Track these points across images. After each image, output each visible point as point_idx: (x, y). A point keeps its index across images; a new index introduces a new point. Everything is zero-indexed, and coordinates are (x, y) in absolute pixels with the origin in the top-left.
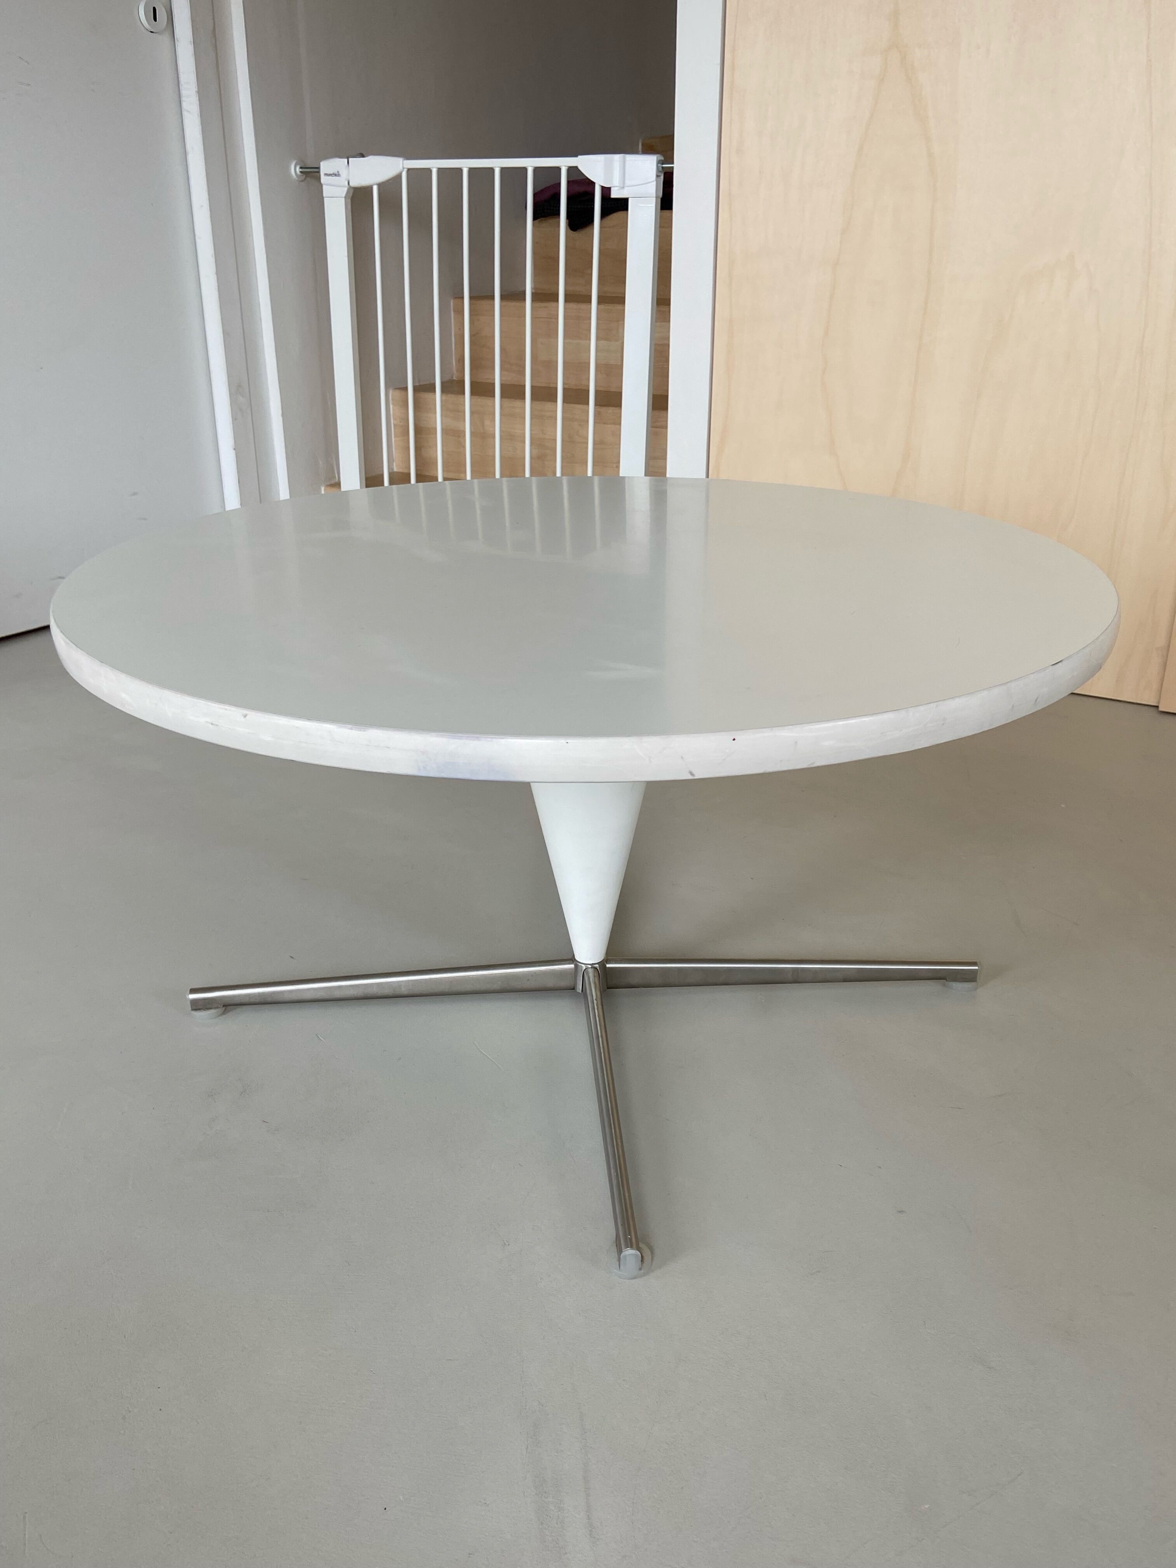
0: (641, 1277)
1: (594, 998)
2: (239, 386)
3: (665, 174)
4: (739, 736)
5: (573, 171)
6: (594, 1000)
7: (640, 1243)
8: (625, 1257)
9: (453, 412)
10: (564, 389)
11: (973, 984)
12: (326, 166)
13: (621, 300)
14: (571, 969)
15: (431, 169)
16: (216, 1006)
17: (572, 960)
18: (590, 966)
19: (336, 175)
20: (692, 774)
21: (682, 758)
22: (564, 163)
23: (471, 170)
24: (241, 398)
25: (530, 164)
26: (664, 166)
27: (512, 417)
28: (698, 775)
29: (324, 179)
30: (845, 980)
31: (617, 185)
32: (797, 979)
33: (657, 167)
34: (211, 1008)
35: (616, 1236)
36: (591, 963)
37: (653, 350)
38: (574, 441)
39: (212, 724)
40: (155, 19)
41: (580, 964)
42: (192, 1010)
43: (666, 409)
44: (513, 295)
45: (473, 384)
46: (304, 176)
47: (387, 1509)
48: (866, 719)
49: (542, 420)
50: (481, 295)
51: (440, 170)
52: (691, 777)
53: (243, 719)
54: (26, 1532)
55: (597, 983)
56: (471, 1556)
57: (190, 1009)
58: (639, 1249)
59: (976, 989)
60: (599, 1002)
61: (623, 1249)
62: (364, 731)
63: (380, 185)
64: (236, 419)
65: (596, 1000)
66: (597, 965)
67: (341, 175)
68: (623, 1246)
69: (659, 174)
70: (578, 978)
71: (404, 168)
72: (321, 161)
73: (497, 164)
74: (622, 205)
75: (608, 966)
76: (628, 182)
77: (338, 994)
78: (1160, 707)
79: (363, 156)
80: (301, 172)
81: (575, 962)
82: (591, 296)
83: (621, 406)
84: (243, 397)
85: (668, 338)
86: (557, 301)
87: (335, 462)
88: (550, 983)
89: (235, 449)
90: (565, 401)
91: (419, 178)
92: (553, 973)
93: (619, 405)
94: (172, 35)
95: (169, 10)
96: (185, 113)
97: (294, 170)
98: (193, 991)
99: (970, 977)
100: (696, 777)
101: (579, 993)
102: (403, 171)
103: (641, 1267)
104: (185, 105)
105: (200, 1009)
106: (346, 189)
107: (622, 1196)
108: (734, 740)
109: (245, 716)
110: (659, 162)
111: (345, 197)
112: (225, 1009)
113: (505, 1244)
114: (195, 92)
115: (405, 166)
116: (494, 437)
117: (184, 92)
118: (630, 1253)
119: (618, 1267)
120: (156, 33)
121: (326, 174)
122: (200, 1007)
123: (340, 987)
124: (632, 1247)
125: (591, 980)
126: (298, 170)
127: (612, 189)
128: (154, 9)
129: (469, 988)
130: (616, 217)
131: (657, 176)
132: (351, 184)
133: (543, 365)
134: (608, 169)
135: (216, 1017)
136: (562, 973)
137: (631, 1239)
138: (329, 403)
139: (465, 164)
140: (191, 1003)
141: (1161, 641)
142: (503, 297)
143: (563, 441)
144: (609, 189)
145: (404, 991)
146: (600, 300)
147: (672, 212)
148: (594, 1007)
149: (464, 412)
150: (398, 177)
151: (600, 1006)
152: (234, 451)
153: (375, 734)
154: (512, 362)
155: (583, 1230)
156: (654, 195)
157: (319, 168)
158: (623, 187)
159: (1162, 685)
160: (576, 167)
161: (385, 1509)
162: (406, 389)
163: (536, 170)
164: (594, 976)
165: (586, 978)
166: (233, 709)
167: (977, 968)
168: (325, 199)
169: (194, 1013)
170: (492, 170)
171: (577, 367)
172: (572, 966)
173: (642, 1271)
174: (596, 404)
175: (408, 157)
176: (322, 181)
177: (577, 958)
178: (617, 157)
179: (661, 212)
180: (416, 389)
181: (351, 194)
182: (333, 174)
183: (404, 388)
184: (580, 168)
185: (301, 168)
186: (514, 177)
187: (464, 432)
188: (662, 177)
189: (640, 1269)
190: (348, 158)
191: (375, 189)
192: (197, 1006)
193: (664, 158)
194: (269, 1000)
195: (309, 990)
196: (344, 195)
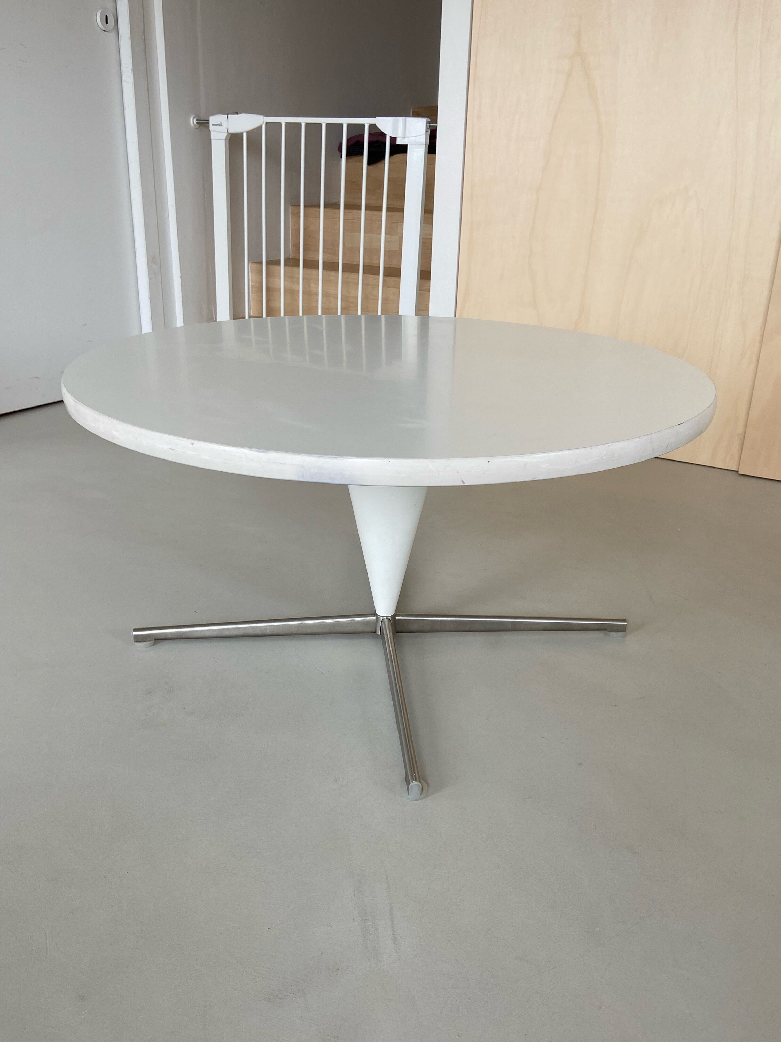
0: (421, 799)
1: (389, 636)
2: (154, 258)
3: (431, 131)
4: (493, 460)
5: (373, 127)
6: (389, 638)
7: (421, 780)
8: (412, 786)
9: (292, 278)
10: (364, 266)
11: (624, 633)
12: (213, 120)
13: (402, 210)
14: (373, 620)
15: (282, 123)
16: (149, 639)
17: (375, 614)
18: (385, 618)
19: (219, 125)
20: (463, 482)
21: (458, 472)
22: (367, 122)
23: (307, 125)
24: (155, 265)
25: (345, 121)
26: (431, 125)
27: (329, 282)
28: (467, 483)
29: (211, 127)
30: (544, 630)
31: (401, 136)
32: (514, 628)
33: (426, 125)
34: (147, 641)
35: (406, 775)
36: (386, 616)
37: (421, 242)
38: (369, 298)
39: (171, 449)
40: (107, 23)
41: (379, 617)
42: (134, 642)
43: (430, 279)
44: (332, 205)
45: (304, 261)
46: (199, 126)
47: (270, 929)
48: (567, 452)
49: (349, 284)
50: (312, 204)
51: (287, 124)
52: (462, 484)
53: (191, 446)
54: (48, 942)
55: (390, 628)
56: (322, 955)
57: (133, 641)
58: (420, 782)
59: (625, 636)
60: (392, 639)
61: (410, 781)
62: (266, 453)
63: (248, 133)
64: (151, 279)
65: (390, 638)
66: (390, 618)
67: (223, 125)
68: (410, 780)
69: (428, 130)
70: (378, 625)
71: (263, 122)
72: (210, 116)
73: (324, 121)
74: (403, 149)
75: (397, 618)
76: (407, 135)
77: (227, 633)
78: (739, 471)
79: (237, 113)
80: (197, 123)
81: (376, 616)
82: (382, 207)
83: (400, 277)
84: (156, 264)
85: (431, 235)
86: (361, 209)
87: (213, 309)
88: (361, 629)
89: (150, 298)
90: (364, 273)
91: (273, 128)
92: (363, 622)
93: (399, 276)
94: (117, 33)
95: (116, 18)
96: (124, 83)
97: (192, 121)
98: (135, 630)
99: (622, 629)
100: (466, 484)
101: (378, 635)
102: (263, 124)
103: (421, 793)
104: (124, 78)
105: (139, 642)
106: (226, 134)
107: (409, 752)
108: (489, 462)
109: (193, 444)
110: (427, 123)
111: (225, 139)
112: (155, 642)
113: (337, 780)
114: (131, 70)
115: (264, 121)
116: (318, 295)
117: (123, 70)
118: (414, 784)
119: (407, 793)
120: (107, 31)
121: (213, 125)
122: (140, 640)
123: (228, 629)
124: (416, 780)
125: (387, 626)
126: (195, 121)
127: (397, 139)
128: (106, 16)
129: (309, 631)
130: (398, 156)
131: (426, 131)
132: (229, 131)
133: (351, 250)
134: (395, 127)
135: (150, 647)
136: (368, 623)
137: (415, 776)
138: (211, 270)
139: (303, 121)
140: (134, 637)
141: (740, 430)
142: (326, 206)
143: (362, 298)
144: (396, 138)
145: (268, 632)
146: (388, 209)
147: (436, 155)
148: (389, 642)
149: (299, 278)
150: (260, 127)
151: (392, 642)
152: (149, 299)
153: (273, 455)
154: (331, 247)
155: (385, 773)
156: (424, 144)
157: (208, 120)
158: (404, 138)
159: (740, 458)
160: (375, 124)
161: (269, 928)
162: (261, 263)
163: (349, 125)
164: (389, 624)
165: (383, 625)
166: (185, 440)
167: (626, 623)
168: (212, 140)
169: (137, 644)
170: (320, 125)
171: (372, 251)
172: (374, 618)
173: (422, 796)
174: (384, 275)
175: (267, 115)
176: (210, 129)
177: (377, 613)
178: (401, 119)
179: (428, 155)
180: (268, 263)
181: (229, 138)
182: (218, 124)
183: (260, 262)
184: (377, 125)
185: (197, 120)
186: (335, 130)
187: (299, 291)
188: (429, 132)
189: (421, 795)
190: (228, 115)
191: (245, 135)
192: (138, 639)
193: (431, 120)
194: (184, 636)
195: (208, 630)
196: (224, 138)
